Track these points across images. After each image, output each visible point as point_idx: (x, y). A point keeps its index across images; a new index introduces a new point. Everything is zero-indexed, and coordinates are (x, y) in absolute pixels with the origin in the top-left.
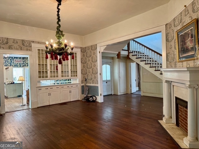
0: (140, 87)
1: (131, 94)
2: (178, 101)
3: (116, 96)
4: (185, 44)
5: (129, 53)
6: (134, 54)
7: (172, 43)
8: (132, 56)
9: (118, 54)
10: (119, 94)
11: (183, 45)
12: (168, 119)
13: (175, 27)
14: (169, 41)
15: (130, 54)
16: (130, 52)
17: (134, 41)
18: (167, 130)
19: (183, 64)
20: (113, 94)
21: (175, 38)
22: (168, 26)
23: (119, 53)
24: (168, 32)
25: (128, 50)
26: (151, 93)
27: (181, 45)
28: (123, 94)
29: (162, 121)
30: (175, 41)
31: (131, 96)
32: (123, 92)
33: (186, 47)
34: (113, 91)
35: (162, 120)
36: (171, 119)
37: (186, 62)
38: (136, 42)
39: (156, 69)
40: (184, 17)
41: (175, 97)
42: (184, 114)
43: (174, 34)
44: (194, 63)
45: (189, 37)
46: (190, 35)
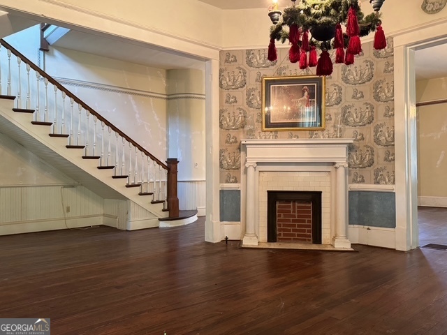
7: (240, 94)
13: (251, 66)
19: (278, 135)
21: (249, 86)
30: (249, 91)
37: (289, 132)
40: (286, 61)
41: (268, 191)
42: (296, 214)
43: (246, 78)
44: (312, 134)
45: (303, 96)
46: (306, 93)
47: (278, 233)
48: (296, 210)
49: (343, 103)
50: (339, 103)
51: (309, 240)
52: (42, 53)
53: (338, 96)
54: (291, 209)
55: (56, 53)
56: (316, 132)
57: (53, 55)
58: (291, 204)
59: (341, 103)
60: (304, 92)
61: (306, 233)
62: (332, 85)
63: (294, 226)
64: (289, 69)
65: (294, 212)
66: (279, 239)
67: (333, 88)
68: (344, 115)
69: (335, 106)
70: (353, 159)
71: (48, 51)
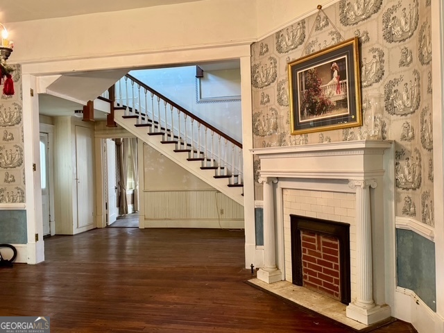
0: (123, 207)
1: (108, 227)
2: (300, 223)
3: (65, 238)
4: (317, 91)
5: (113, 109)
6: (128, 113)
7: (272, 91)
8: (124, 117)
9: (84, 107)
10: (75, 231)
11: (309, 95)
12: (273, 272)
13: (280, 52)
14: (260, 85)
15: (116, 111)
16: (116, 106)
17: (128, 76)
18: (291, 299)
19: (309, 138)
20: (53, 233)
21: (280, 79)
22: (257, 49)
23: (90, 103)
24: (257, 62)
25: (111, 100)
26: (165, 219)
27: (302, 94)
28: (85, 229)
29: (256, 280)
30: (279, 85)
31: (107, 233)
32: (86, 224)
33: (322, 99)
34: (53, 224)
35: (256, 277)
36: (278, 271)
37: (320, 133)
38: (134, 79)
39: (189, 155)
40: (314, 33)
41: (291, 215)
42: (322, 253)
43: (277, 69)
44: (347, 134)
45: (332, 77)
46: (336, 73)
47: (304, 274)
48: (322, 246)
49: (387, 78)
50: (381, 78)
51: (337, 295)
52: (198, 79)
53: (378, 67)
54: (316, 244)
55: (210, 77)
56: (352, 130)
57: (207, 80)
58: (315, 237)
59: (384, 77)
60: (333, 72)
61: (333, 283)
62: (370, 51)
63: (320, 269)
64: (318, 43)
65: (319, 249)
66: (306, 283)
67: (372, 55)
68: (388, 98)
69: (375, 85)
70: (403, 172)
71: (202, 77)
